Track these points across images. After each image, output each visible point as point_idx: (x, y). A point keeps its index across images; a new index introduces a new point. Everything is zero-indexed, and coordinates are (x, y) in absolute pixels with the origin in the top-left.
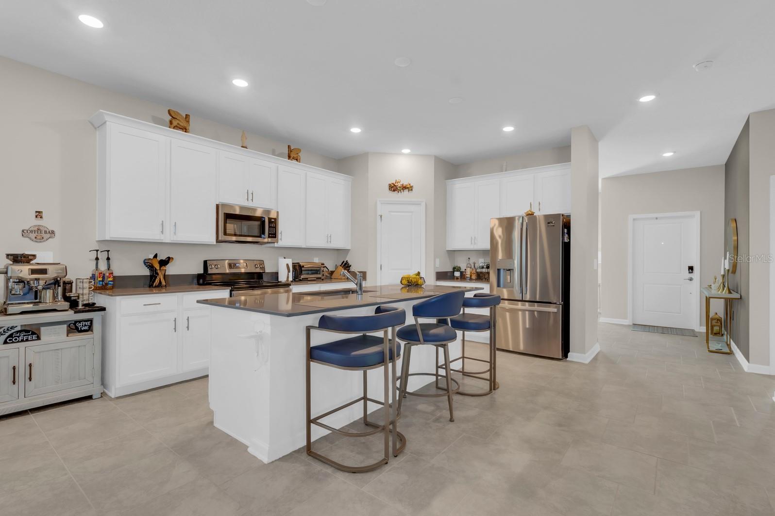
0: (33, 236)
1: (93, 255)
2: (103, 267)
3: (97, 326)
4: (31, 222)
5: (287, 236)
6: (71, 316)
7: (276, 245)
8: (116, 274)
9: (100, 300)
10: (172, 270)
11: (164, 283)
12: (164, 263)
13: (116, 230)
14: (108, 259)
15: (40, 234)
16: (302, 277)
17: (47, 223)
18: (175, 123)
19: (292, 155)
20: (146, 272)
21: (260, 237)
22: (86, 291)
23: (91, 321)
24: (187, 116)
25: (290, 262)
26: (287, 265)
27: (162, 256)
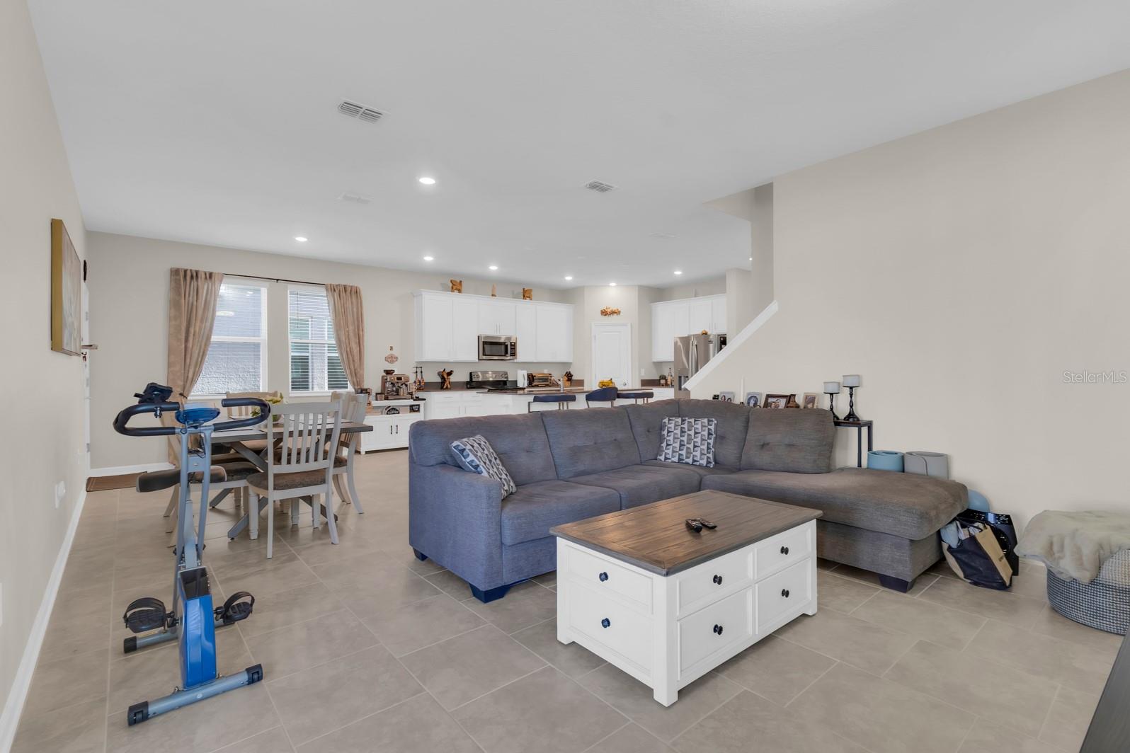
0: (389, 360)
1: (415, 370)
2: (419, 377)
3: (422, 409)
4: (389, 353)
5: (522, 355)
6: (411, 402)
7: (515, 361)
8: (425, 381)
9: (421, 395)
10: (453, 379)
11: (449, 386)
12: (450, 374)
13: (428, 356)
14: (421, 372)
15: (391, 359)
16: (535, 384)
17: (395, 352)
18: (455, 287)
19: (526, 294)
20: (439, 380)
21: (505, 356)
22: (414, 390)
23: (419, 405)
24: (461, 282)
25: (525, 373)
26: (524, 376)
27: (447, 371)
